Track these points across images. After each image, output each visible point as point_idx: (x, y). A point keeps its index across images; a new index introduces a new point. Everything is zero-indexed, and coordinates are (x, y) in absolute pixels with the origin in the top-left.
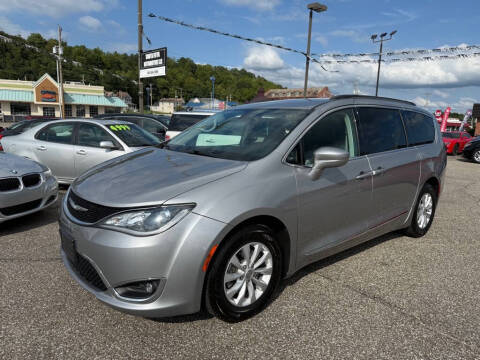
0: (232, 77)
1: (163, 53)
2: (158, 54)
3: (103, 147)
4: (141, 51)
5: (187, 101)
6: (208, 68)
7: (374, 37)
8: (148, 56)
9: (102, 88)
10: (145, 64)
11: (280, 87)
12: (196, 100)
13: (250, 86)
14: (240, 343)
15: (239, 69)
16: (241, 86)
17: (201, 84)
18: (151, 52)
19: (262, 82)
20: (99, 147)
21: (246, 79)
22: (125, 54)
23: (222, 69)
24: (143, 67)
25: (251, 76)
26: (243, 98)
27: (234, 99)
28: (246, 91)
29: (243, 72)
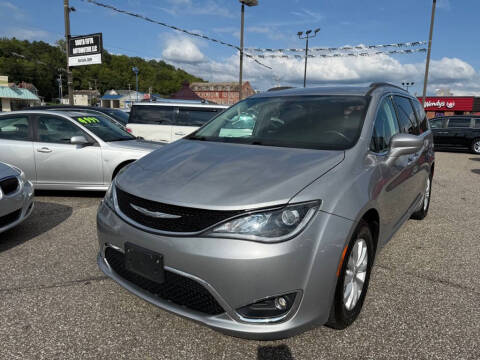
0: (152, 69)
1: (98, 40)
2: (91, 40)
3: (74, 143)
4: (69, 37)
5: (102, 94)
6: (123, 59)
7: (300, 34)
8: (78, 42)
9: (6, 78)
10: (75, 51)
11: (201, 80)
12: (113, 92)
13: (171, 78)
14: (368, 350)
15: (158, 60)
16: (161, 78)
17: (118, 75)
18: (81, 37)
19: (183, 74)
20: (70, 143)
21: (166, 71)
22: (26, 41)
23: (139, 61)
24: (72, 55)
25: (170, 68)
26: (164, 91)
27: (155, 91)
28: (167, 83)
29: (162, 64)
